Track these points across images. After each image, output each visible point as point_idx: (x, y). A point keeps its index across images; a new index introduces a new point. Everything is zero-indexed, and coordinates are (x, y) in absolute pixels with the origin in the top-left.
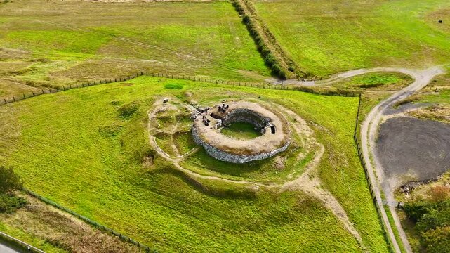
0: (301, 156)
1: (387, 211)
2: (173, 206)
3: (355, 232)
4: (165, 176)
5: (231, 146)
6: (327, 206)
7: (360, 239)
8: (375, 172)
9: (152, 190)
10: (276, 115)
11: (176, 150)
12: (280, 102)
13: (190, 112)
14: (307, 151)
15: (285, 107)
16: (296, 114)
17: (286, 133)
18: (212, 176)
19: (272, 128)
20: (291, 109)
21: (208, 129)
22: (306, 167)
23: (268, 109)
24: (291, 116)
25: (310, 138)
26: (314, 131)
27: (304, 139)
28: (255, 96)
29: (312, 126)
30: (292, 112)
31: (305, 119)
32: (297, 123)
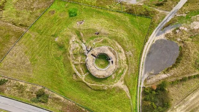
0: (120, 71)
1: (140, 88)
2: (85, 92)
3: (129, 97)
4: (81, 83)
5: (99, 75)
6: (124, 90)
7: (130, 98)
8: (142, 72)
9: (78, 86)
10: (114, 54)
11: (82, 71)
12: (116, 40)
13: (84, 51)
14: (122, 69)
15: (118, 43)
16: (121, 47)
17: (116, 65)
18: (94, 84)
19: (112, 62)
20: (120, 44)
21: (91, 65)
22: (121, 77)
23: (111, 51)
24: (119, 49)
25: (124, 62)
26: (126, 58)
27: (122, 62)
28: (107, 36)
29: (126, 55)
30: (120, 46)
31: (125, 50)
32: (121, 53)
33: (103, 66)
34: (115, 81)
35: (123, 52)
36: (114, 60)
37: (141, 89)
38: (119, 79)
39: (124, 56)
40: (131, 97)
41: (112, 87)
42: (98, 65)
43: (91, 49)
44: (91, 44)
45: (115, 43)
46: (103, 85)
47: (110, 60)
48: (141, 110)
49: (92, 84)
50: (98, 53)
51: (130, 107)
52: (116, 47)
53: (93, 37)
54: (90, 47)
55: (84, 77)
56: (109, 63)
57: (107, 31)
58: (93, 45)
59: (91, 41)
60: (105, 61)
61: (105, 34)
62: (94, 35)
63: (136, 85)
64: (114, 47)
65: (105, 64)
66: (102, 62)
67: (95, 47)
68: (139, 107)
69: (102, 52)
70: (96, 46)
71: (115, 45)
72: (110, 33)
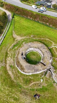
4: (55, 42)
10: (19, 62)
11: (55, 51)
12: (12, 82)
13: (55, 72)
14: (13, 49)
15: (10, 78)
16: (8, 71)
17: (19, 52)
18: (43, 40)
19: (22, 55)
20: (9, 75)
21: (46, 53)
22: (17, 43)
23: (21, 66)
24: (11, 70)
25: (10, 56)
26: (7, 60)
27: (12, 55)
28: (23, 90)
29: (6, 63)
30: (9, 73)
31: (5, 68)
32: (10, 65)
33: (33, 53)
34: (22, 40)
35: (8, 65)
36: (20, 56)
37: (2, 35)
38: (19, 41)
39: (9, 61)
40: (12, 31)
41: (27, 37)
42: (37, 55)
43: (46, 73)
44: (46, 80)
45: (15, 78)
46: (35, 38)
47: (24, 57)
48: (7, 24)
49: (44, 40)
50: (38, 65)
51: (15, 26)
52: (14, 72)
53: (44, 92)
54: (47, 76)
55: (53, 45)
56: (26, 55)
57: (22, 97)
58: (43, 79)
59: (46, 85)
60: (30, 58)
61: (26, 94)
62: (42, 94)
63: (5, 38)
64: (17, 73)
65: (30, 55)
66: (33, 58)
67: (41, 74)
68: (8, 26)
69: (33, 66)
70: (39, 77)
71: (15, 75)
72: (18, 95)
